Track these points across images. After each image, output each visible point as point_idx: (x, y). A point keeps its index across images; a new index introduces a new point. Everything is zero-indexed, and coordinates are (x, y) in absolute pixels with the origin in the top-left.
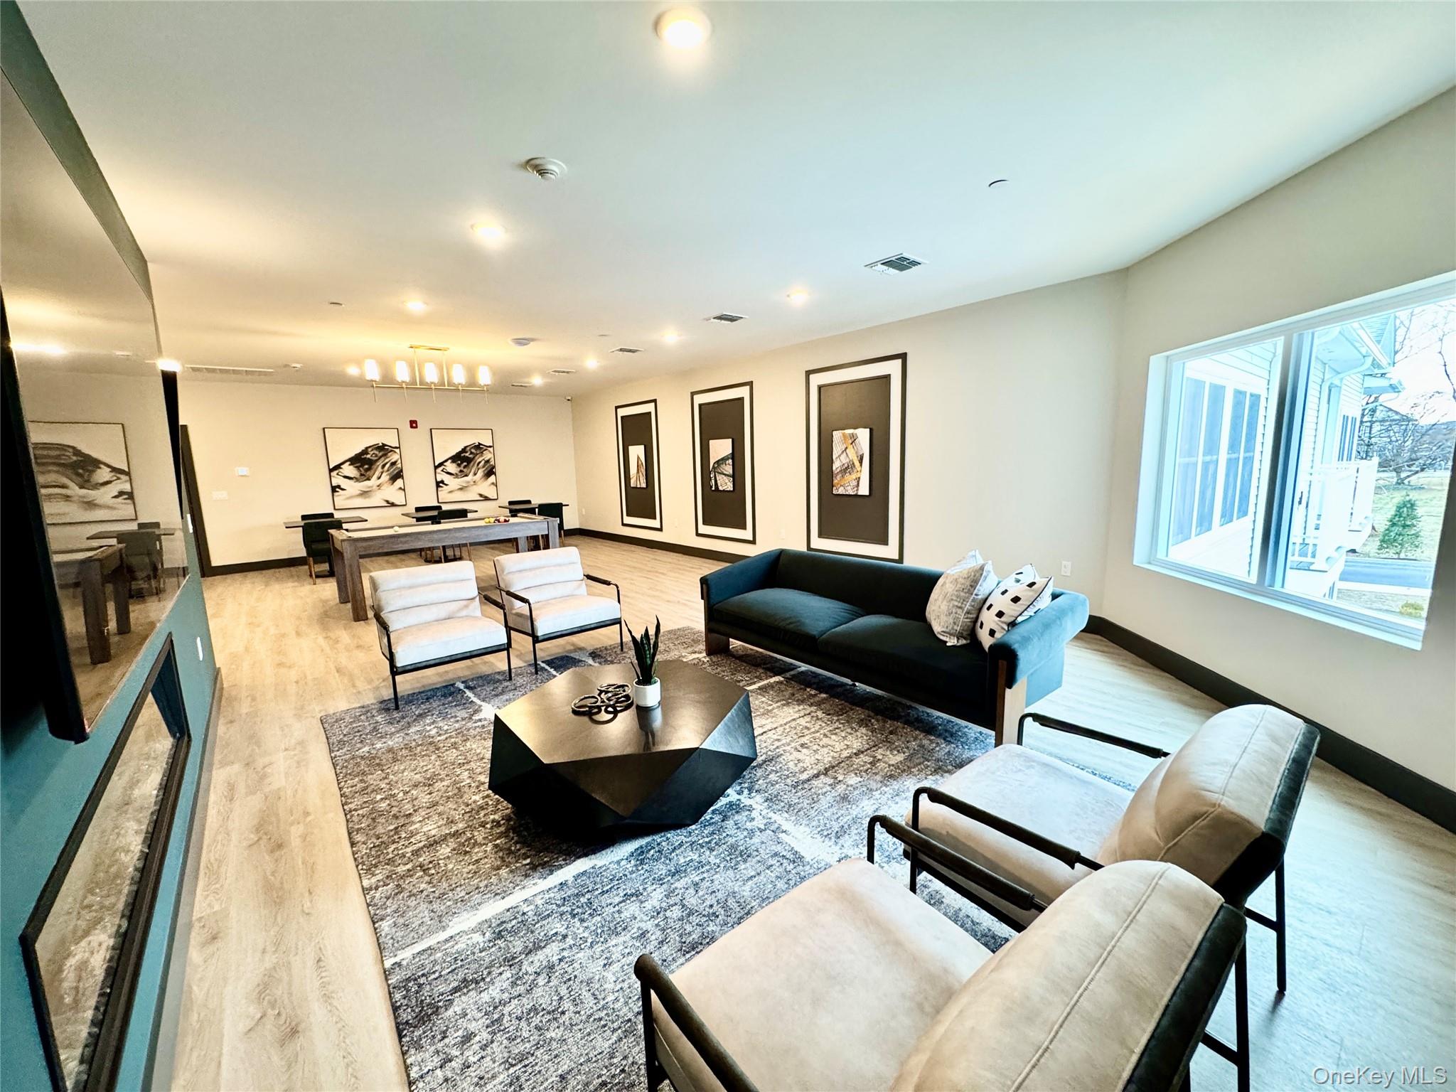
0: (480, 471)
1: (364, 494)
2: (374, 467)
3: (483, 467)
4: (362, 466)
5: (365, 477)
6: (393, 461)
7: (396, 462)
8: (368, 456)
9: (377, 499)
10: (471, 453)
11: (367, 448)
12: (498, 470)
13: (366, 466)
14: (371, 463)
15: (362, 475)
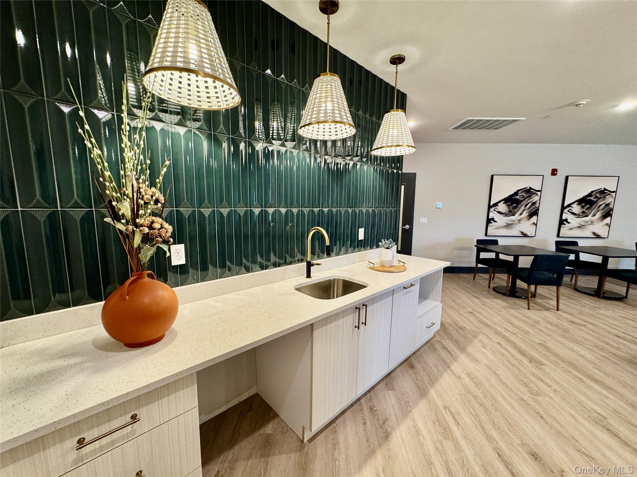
0: (599, 213)
1: (508, 226)
2: (520, 206)
3: (603, 209)
4: (511, 205)
5: (511, 213)
6: (534, 201)
7: (535, 202)
8: (518, 197)
9: (515, 231)
10: (596, 197)
11: (518, 191)
12: (615, 213)
13: (514, 205)
14: (518, 202)
15: (510, 211)
